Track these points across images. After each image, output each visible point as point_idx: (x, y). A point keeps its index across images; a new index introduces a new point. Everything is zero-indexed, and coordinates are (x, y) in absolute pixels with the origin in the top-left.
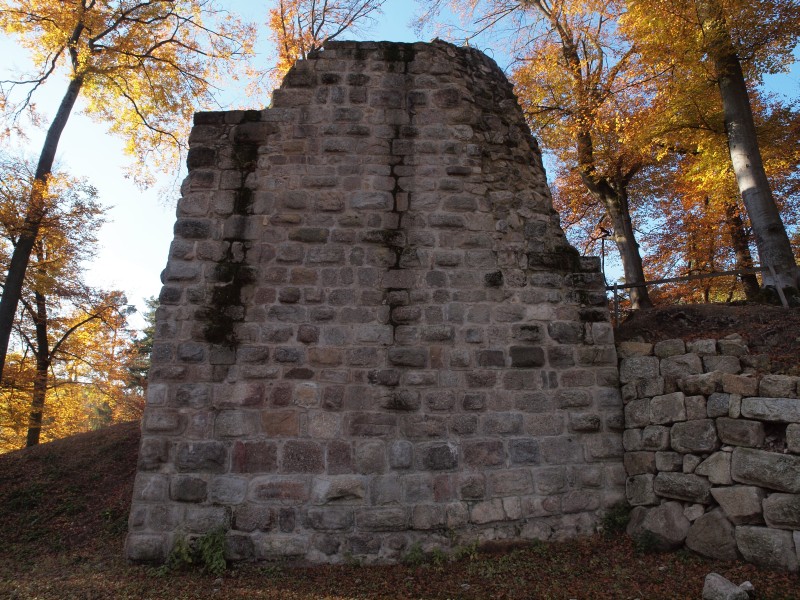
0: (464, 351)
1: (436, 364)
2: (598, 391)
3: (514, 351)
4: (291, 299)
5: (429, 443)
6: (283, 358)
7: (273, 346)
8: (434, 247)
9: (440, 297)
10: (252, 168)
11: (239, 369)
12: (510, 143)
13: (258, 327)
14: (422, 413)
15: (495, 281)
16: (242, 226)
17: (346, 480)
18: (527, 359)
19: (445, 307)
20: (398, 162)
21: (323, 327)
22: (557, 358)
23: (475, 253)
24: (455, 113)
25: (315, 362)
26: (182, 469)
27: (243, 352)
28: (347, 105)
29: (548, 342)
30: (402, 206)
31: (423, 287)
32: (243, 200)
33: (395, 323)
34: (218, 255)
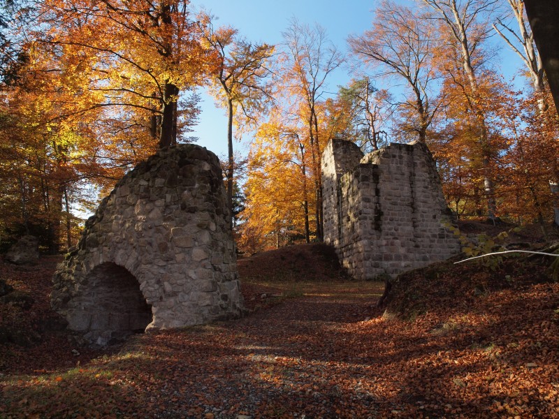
0: (429, 234)
1: (423, 237)
2: (455, 244)
3: (439, 234)
4: (392, 220)
5: (423, 255)
6: (392, 234)
7: (389, 231)
8: (421, 207)
9: (423, 220)
10: (378, 183)
11: (383, 237)
12: (435, 177)
13: (386, 226)
14: (421, 248)
15: (434, 217)
16: (378, 199)
17: (408, 262)
18: (442, 236)
19: (424, 223)
20: (412, 183)
21: (400, 227)
22: (448, 236)
23: (430, 210)
24: (424, 169)
25: (399, 235)
26: (373, 260)
27: (383, 233)
28: (399, 165)
29: (446, 233)
30: (414, 196)
31: (419, 218)
32: (377, 192)
33: (415, 226)
34: (374, 207)
